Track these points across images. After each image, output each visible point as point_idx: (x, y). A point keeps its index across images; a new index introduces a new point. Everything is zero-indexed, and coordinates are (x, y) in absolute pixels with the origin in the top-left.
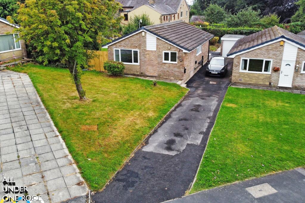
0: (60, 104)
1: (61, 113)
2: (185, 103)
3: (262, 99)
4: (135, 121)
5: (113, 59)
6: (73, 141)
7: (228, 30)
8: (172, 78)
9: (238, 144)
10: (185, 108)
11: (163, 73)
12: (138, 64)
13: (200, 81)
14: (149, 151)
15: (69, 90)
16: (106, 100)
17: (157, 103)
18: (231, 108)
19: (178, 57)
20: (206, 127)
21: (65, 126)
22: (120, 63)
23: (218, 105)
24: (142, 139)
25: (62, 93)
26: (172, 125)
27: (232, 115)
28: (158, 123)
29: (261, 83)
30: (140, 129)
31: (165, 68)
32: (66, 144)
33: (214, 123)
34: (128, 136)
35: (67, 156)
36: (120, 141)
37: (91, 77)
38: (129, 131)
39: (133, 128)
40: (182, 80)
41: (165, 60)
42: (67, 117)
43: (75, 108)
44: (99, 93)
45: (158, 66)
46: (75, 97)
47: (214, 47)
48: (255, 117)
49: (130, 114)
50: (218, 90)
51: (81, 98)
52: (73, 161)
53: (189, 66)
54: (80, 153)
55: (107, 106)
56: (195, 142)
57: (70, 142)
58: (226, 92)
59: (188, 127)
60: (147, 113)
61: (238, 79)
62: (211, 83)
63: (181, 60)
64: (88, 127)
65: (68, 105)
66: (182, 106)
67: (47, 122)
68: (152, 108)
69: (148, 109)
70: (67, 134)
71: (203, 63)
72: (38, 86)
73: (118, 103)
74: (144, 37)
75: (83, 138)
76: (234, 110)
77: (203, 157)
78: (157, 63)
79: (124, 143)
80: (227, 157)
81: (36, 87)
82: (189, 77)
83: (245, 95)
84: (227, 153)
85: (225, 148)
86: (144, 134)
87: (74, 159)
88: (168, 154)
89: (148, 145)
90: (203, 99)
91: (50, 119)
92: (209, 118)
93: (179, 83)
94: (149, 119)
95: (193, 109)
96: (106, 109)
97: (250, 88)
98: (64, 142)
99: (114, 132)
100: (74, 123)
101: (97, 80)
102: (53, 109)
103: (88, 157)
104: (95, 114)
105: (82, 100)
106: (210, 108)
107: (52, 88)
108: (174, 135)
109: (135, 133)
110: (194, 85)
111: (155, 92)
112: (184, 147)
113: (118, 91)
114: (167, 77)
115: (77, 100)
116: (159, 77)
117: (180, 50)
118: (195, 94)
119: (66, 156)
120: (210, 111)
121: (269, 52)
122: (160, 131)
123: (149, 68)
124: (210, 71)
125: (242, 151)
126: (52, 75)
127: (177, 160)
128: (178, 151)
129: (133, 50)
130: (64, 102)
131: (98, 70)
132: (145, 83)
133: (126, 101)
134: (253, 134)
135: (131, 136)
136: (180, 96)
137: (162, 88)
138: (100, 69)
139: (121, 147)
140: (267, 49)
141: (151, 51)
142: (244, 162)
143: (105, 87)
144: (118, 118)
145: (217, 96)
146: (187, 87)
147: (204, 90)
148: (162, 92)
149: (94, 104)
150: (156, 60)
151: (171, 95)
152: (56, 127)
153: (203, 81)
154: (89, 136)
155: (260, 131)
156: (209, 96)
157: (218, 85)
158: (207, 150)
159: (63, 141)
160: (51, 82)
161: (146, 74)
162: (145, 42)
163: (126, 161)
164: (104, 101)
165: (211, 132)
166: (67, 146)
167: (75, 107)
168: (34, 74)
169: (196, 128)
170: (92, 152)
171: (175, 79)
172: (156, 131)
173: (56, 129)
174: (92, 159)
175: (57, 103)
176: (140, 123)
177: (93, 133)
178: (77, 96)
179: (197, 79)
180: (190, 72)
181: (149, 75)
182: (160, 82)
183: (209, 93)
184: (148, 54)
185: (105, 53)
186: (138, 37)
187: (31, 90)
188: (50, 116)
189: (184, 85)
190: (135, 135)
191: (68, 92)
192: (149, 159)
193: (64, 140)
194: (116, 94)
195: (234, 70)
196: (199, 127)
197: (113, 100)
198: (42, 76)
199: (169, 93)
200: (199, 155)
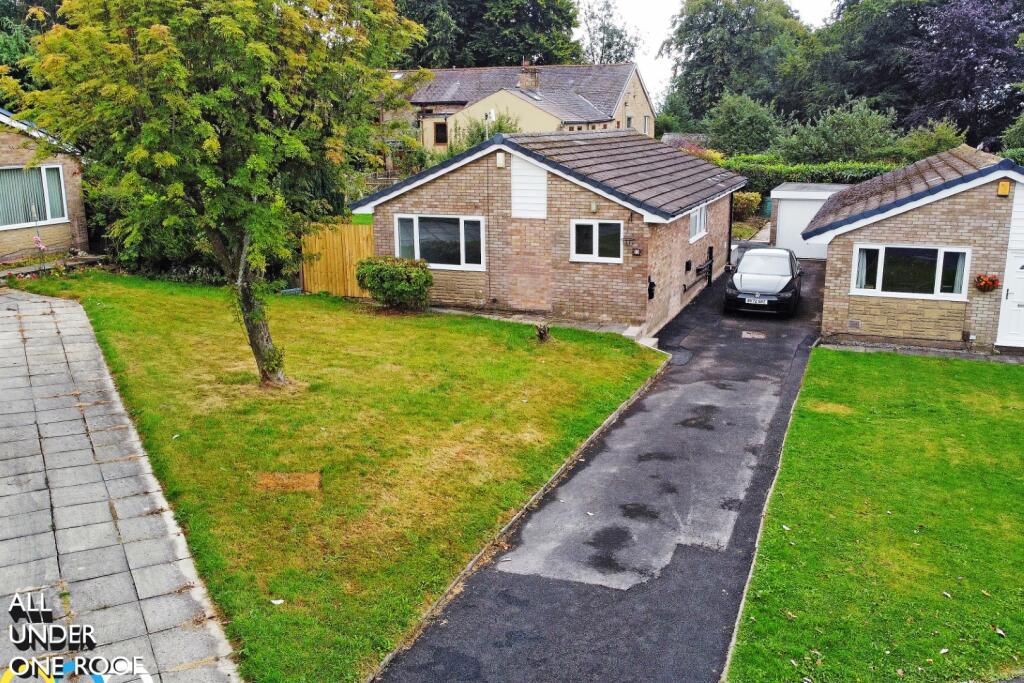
0: (184, 398)
1: (185, 428)
2: (658, 399)
3: (944, 386)
4: (467, 458)
5: (392, 253)
6: (217, 532)
7: (792, 172)
8: (604, 317)
9: (883, 548)
10: (656, 415)
11: (571, 300)
12: (481, 267)
13: (704, 329)
14: (522, 572)
15: (224, 352)
16: (360, 387)
17: (550, 398)
18: (835, 416)
19: (626, 240)
20: (747, 484)
21: (194, 475)
22: (415, 265)
23: (784, 408)
24: (498, 526)
25: (199, 361)
26: (610, 475)
27: (840, 443)
28: (558, 470)
29: (932, 334)
30: (487, 487)
31: (579, 282)
32: (188, 543)
33: (775, 471)
34: (440, 513)
35: (189, 587)
36: (407, 532)
37: (309, 313)
38: (445, 494)
39: (460, 483)
40: (640, 323)
41: (579, 250)
42: (206, 442)
43: (240, 413)
44: (334, 362)
45: (553, 274)
46: (246, 374)
47: (746, 226)
48: (931, 450)
49: (451, 434)
50: (775, 359)
51: (267, 376)
52: (209, 609)
53: (665, 276)
54: (243, 575)
55: (365, 407)
56: (708, 538)
57: (204, 534)
58: (804, 365)
59: (675, 481)
60: (515, 431)
61: (847, 322)
62: (745, 335)
63: (637, 252)
64: (284, 479)
65: (217, 402)
66: (646, 411)
67: (125, 460)
68: (534, 412)
69: (518, 418)
70: (197, 502)
71: (710, 272)
72: (111, 340)
73: (404, 397)
74: (504, 171)
75: (259, 519)
76: (846, 423)
77: (745, 595)
78: (549, 264)
79: (425, 540)
80: (844, 599)
81: (102, 343)
82: (666, 316)
83: (876, 374)
84: (842, 581)
85: (830, 564)
86: (502, 505)
87: (214, 600)
88: (604, 584)
89: (520, 550)
90: (723, 387)
91: (141, 452)
92: (754, 451)
93: (631, 332)
94: (523, 453)
95: (687, 420)
96: (360, 416)
97: (891, 351)
98: (182, 535)
99: (384, 497)
100: (230, 463)
101: (331, 324)
102: (157, 414)
103: (271, 593)
104: (315, 433)
105: (268, 385)
106: (755, 420)
107: (163, 346)
108: (620, 511)
109: (468, 504)
110: (685, 341)
111: (544, 361)
112: (667, 559)
113: (406, 356)
114: (587, 314)
115: (249, 386)
116: (557, 312)
117: (633, 213)
118: (690, 370)
119: (183, 590)
120: (754, 426)
121: (957, 220)
122: (565, 497)
123: (521, 282)
124: (739, 296)
125: (902, 575)
126: (168, 306)
127: (642, 608)
128: (642, 572)
129: (463, 219)
130: (200, 390)
131: (338, 291)
132: (507, 335)
133: (434, 391)
134: (935, 508)
135: (452, 514)
136: (638, 377)
137: (569, 349)
138: (346, 291)
139: (411, 555)
140: (951, 211)
141: (530, 219)
142: (917, 618)
143: (360, 346)
144: (402, 448)
145: (774, 379)
146: (659, 348)
147: (722, 357)
148: (569, 362)
149: (312, 397)
150: (547, 251)
151: (604, 373)
152: (158, 479)
153: (720, 330)
154: (284, 511)
155: (960, 498)
156: (745, 378)
157: (771, 342)
158: (758, 571)
159: (179, 530)
160: (162, 329)
161: (510, 302)
162: (506, 188)
163: (429, 611)
164: (354, 389)
165: (768, 501)
166: (191, 551)
167: (240, 407)
168: (104, 301)
169: (709, 487)
170: (292, 573)
171: (617, 320)
172: (549, 498)
173: (159, 487)
174: (289, 601)
175: (172, 396)
176: (487, 468)
177: (302, 498)
178: (252, 372)
179: (693, 324)
180: (670, 297)
181: (523, 307)
182: (561, 330)
183: (746, 369)
184: (519, 232)
185: (365, 230)
186: (480, 170)
187: (84, 351)
188: (141, 439)
189: (650, 342)
190: (466, 510)
191: (222, 358)
192: (523, 603)
193: (183, 527)
194: (398, 367)
195: (828, 288)
196: (719, 482)
197: (388, 388)
198: (132, 308)
199: (595, 365)
200: (729, 590)
